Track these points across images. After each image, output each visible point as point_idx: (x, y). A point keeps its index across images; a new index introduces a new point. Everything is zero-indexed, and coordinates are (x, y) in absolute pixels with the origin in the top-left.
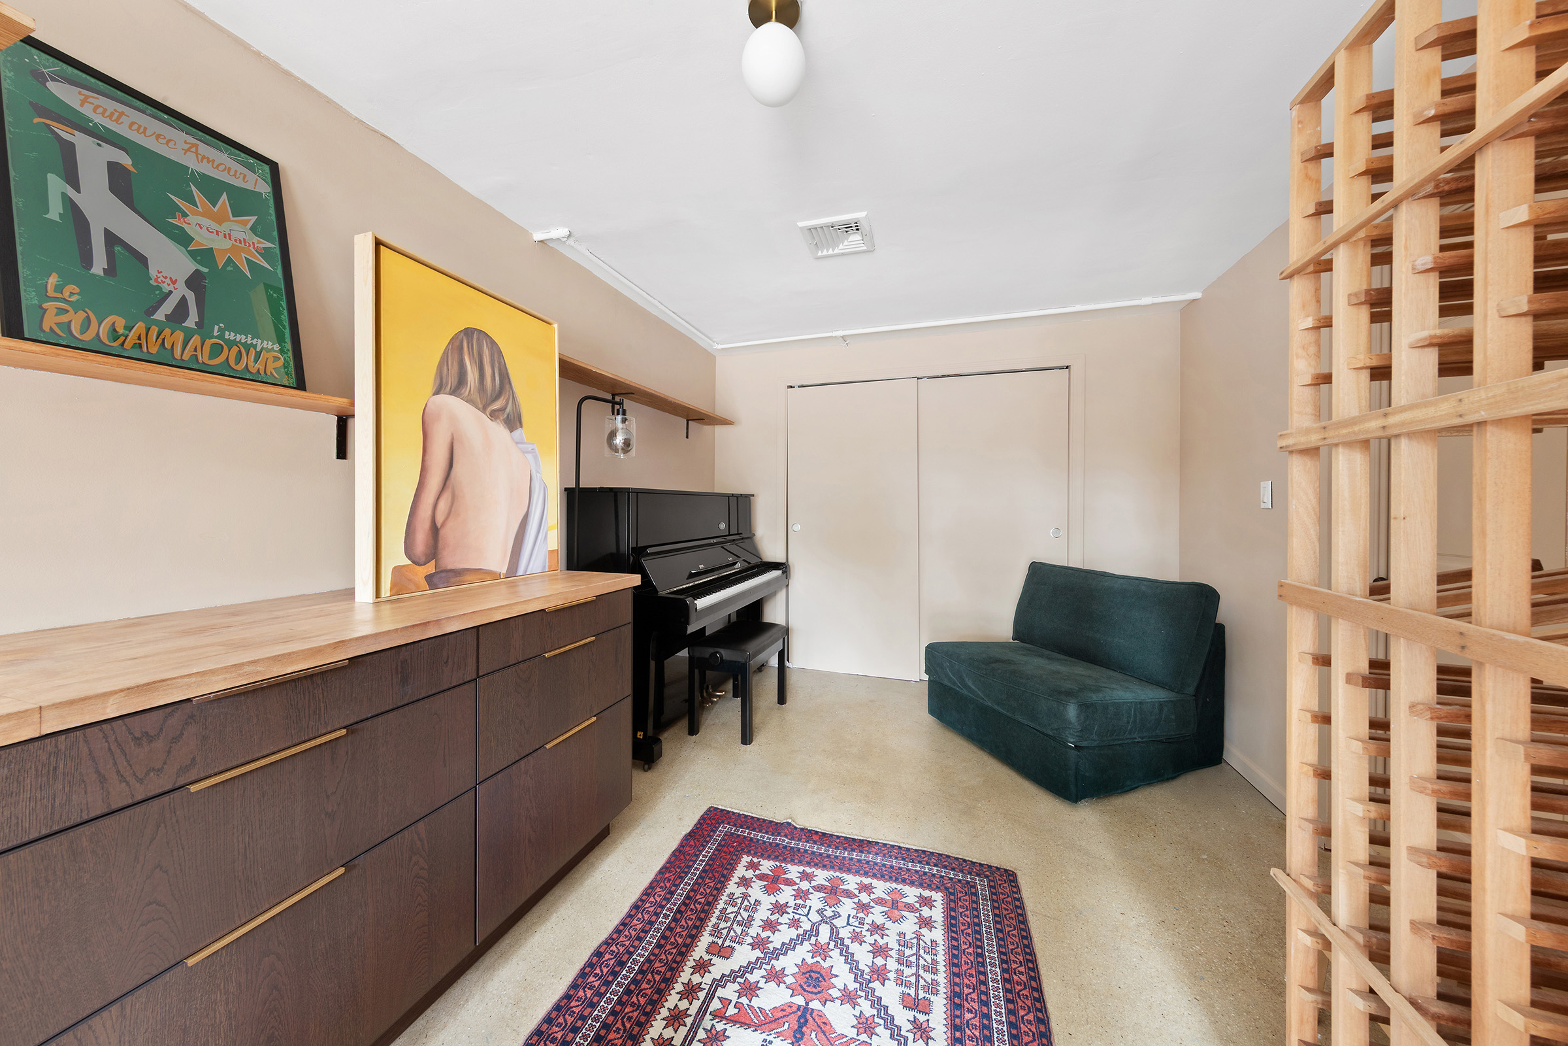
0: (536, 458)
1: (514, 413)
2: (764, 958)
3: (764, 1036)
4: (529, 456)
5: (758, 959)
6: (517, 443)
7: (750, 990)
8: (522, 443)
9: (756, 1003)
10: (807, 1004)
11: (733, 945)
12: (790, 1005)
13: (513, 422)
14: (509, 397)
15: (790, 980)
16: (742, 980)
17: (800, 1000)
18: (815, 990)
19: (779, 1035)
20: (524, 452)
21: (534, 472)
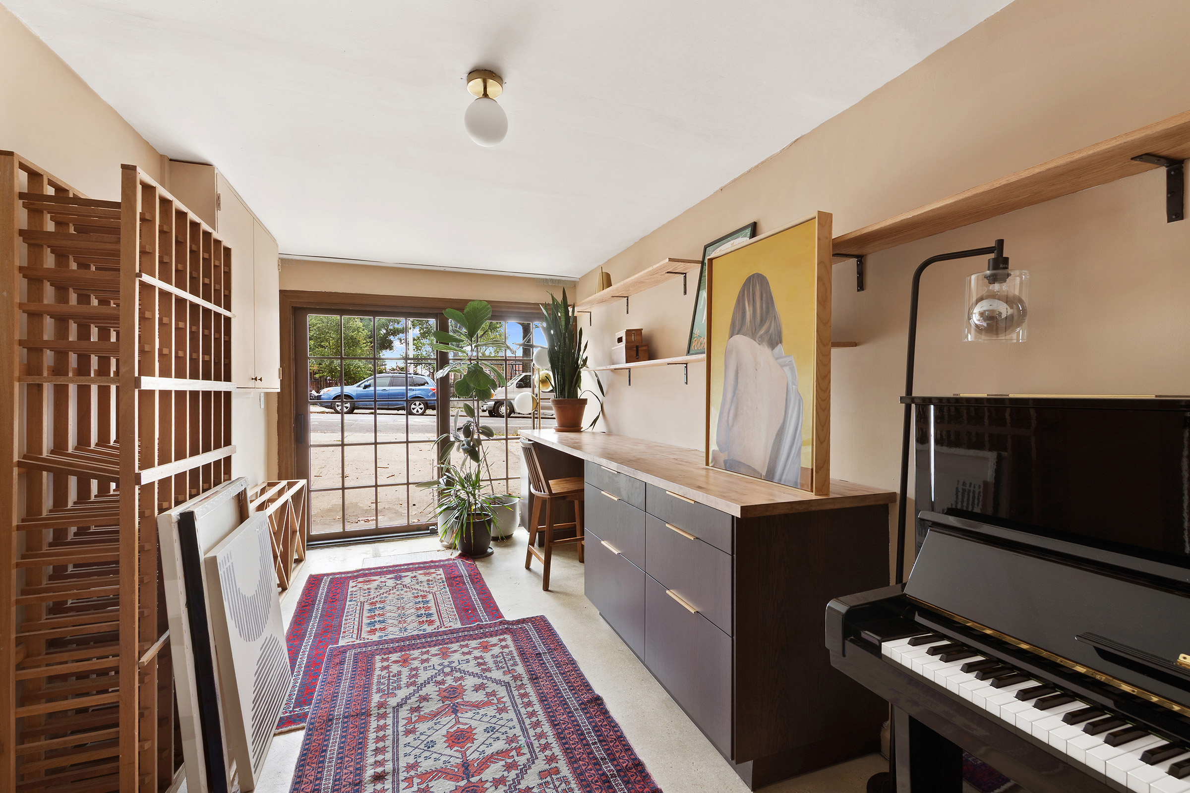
0: (792, 369)
1: (775, 332)
2: (515, 787)
3: (486, 754)
4: (786, 369)
5: (519, 783)
6: (777, 359)
7: (509, 767)
8: (781, 358)
9: (503, 763)
10: (468, 781)
11: (544, 780)
12: (479, 774)
13: (774, 341)
14: (772, 320)
15: (488, 785)
16: (519, 768)
17: (474, 780)
18: (467, 790)
19: (478, 759)
20: (782, 366)
21: (790, 384)
